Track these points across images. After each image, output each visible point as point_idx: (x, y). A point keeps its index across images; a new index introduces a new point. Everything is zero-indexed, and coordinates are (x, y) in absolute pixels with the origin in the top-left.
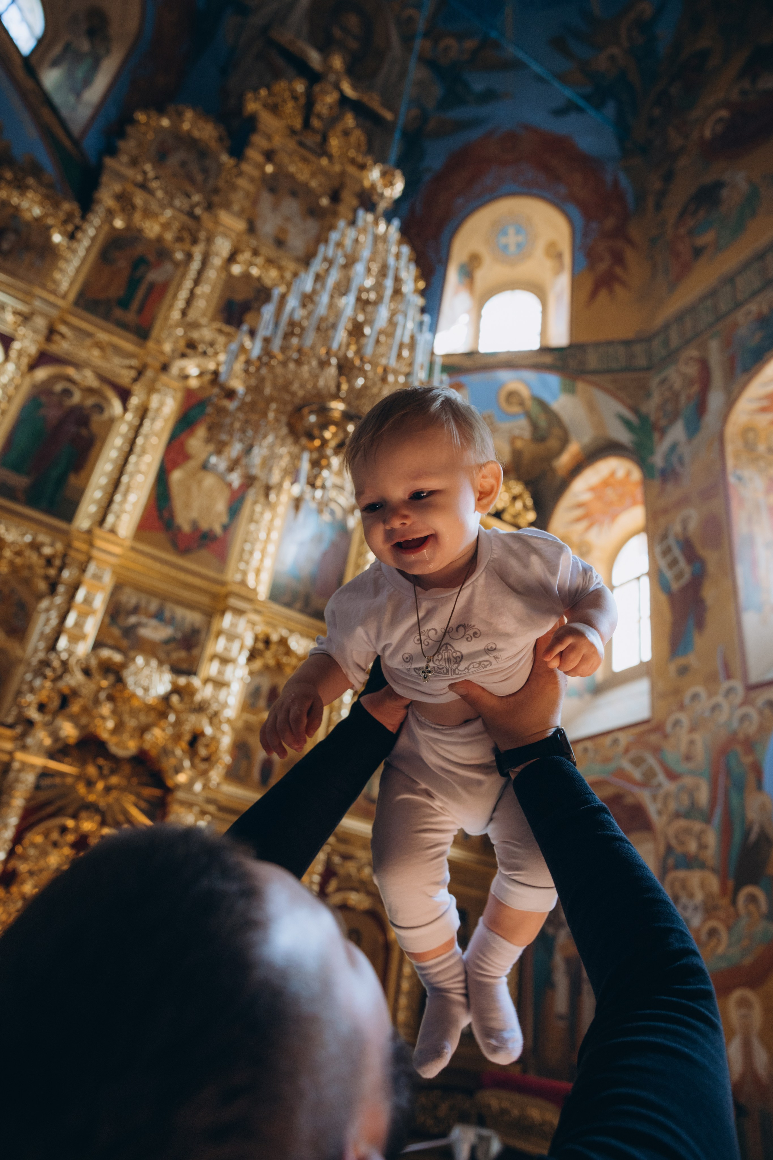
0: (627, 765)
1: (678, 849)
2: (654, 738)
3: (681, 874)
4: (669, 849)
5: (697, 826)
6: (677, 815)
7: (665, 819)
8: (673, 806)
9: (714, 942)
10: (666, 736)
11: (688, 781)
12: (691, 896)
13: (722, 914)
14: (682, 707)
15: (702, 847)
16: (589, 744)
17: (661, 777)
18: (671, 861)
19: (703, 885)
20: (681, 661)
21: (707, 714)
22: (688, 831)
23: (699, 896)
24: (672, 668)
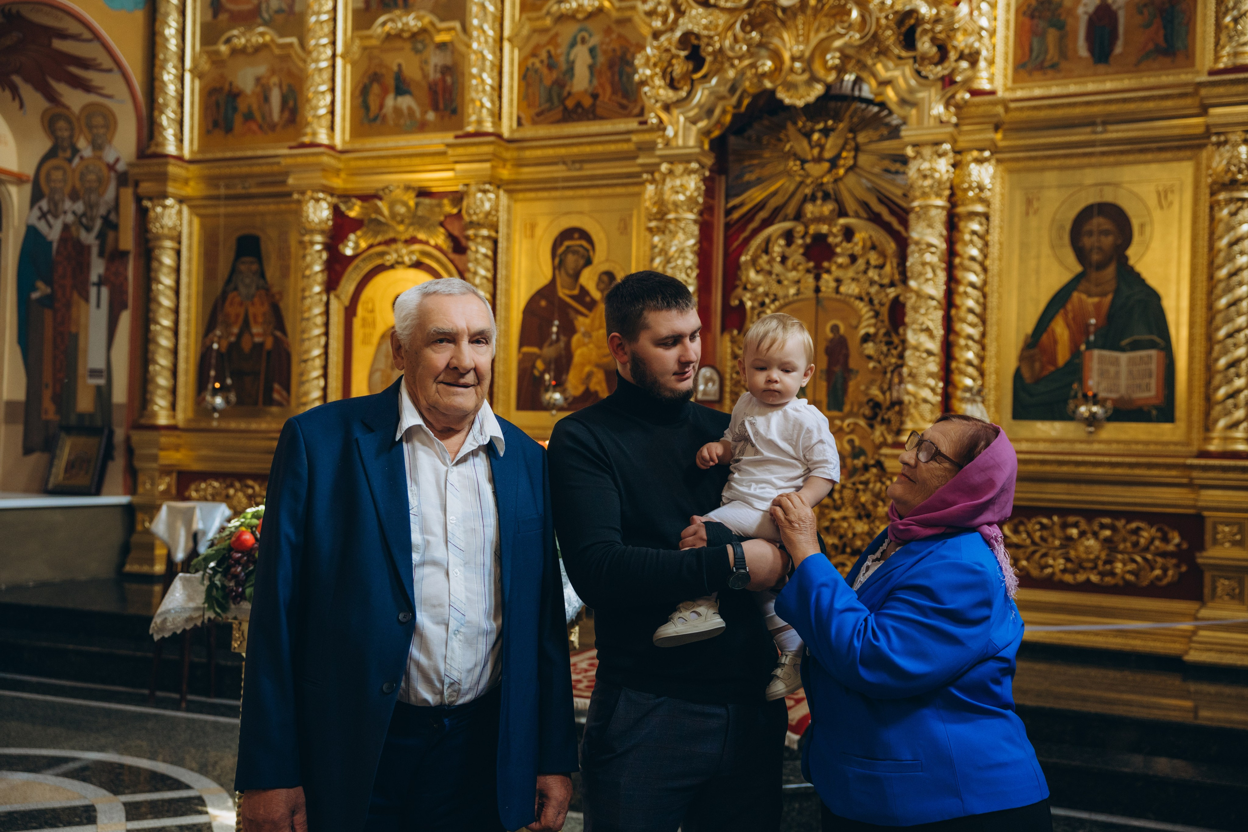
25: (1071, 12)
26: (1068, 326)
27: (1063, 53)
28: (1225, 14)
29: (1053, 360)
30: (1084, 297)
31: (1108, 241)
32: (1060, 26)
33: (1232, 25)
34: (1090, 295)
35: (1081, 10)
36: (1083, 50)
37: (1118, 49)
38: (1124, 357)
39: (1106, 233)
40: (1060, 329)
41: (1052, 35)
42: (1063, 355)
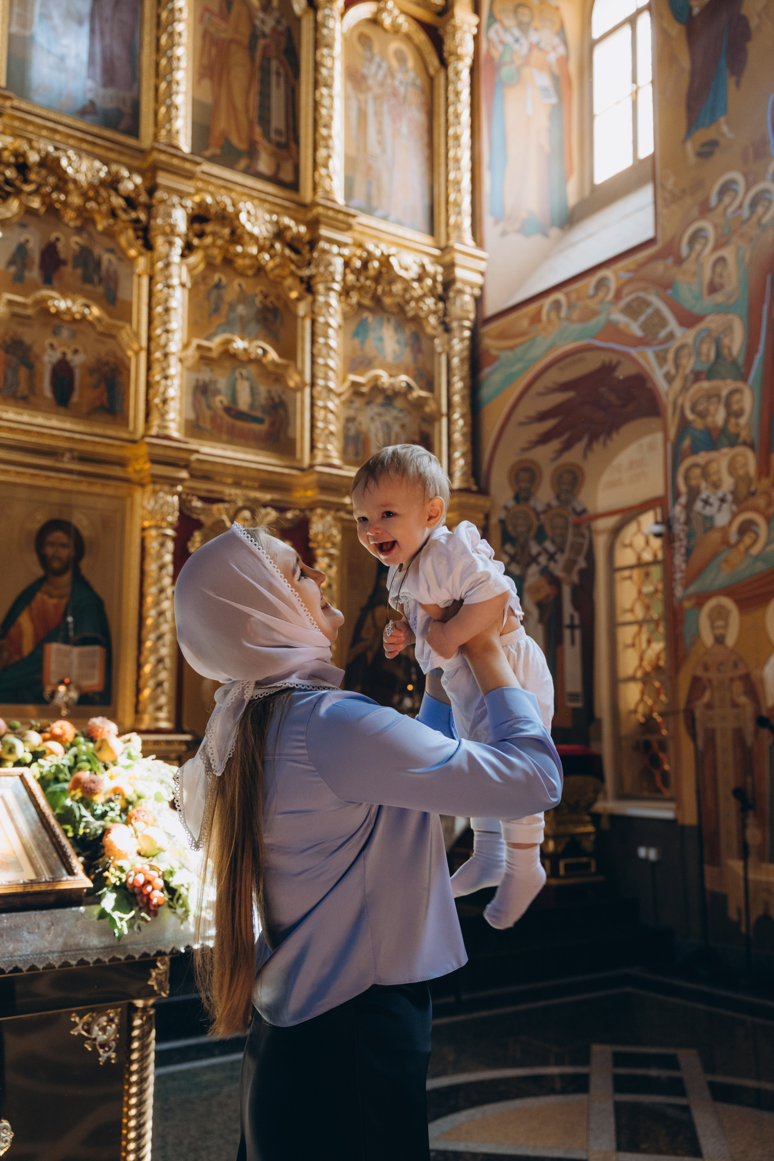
0: (618, 317)
1: (699, 424)
2: (659, 267)
3: (702, 458)
4: (684, 425)
5: (726, 386)
6: (697, 376)
7: (678, 384)
8: (689, 364)
9: (748, 540)
10: (679, 261)
11: (712, 322)
12: (716, 486)
13: (761, 502)
14: (705, 210)
15: (733, 414)
16: (559, 296)
17: (673, 324)
18: (687, 443)
19: (732, 469)
20: (703, 135)
21: (746, 212)
22: (712, 396)
23: (728, 483)
24: (690, 147)
25: (38, 357)
26: (32, 620)
27: (33, 388)
28: (155, 396)
29: (19, 650)
30: (45, 597)
31: (65, 553)
32: (30, 367)
33: (160, 405)
34: (51, 596)
35: (46, 358)
36: (48, 392)
37: (75, 398)
38: (76, 651)
39: (64, 545)
40: (25, 622)
41: (23, 372)
42: (27, 647)
